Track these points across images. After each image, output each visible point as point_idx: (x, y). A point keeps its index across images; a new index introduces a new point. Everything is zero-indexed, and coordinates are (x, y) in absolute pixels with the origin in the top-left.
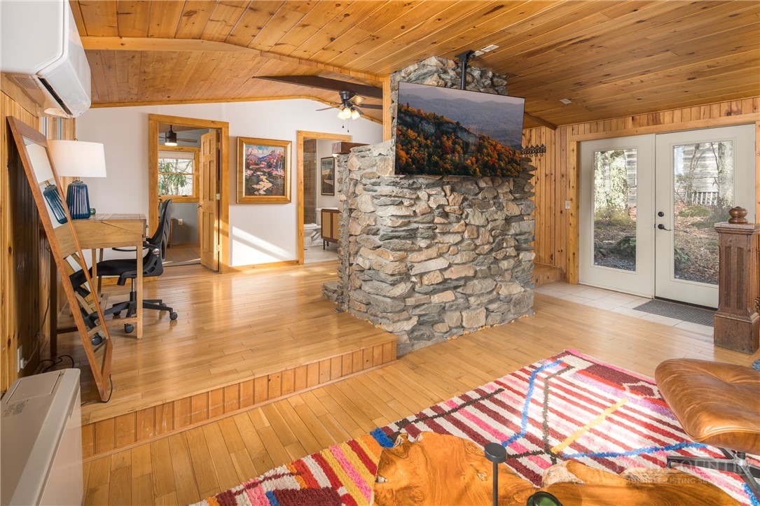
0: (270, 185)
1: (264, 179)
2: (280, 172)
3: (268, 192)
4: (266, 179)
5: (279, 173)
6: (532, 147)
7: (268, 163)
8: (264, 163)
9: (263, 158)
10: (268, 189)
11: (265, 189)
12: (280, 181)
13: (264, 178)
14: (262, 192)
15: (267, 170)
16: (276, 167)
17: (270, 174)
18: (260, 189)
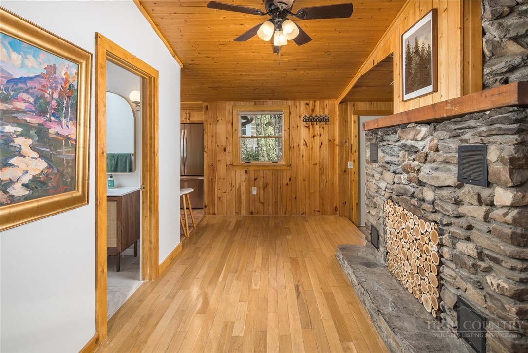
0: (42, 165)
1: (26, 150)
2: (65, 128)
3: (37, 186)
4: (33, 148)
5: (64, 132)
6: (316, 116)
7: (37, 99)
8: (25, 96)
9: (23, 80)
10: (35, 179)
11: (26, 179)
12: (65, 153)
13: (24, 143)
14: (18, 190)
15: (34, 120)
16: (57, 113)
17: (41, 132)
18: (11, 182)
